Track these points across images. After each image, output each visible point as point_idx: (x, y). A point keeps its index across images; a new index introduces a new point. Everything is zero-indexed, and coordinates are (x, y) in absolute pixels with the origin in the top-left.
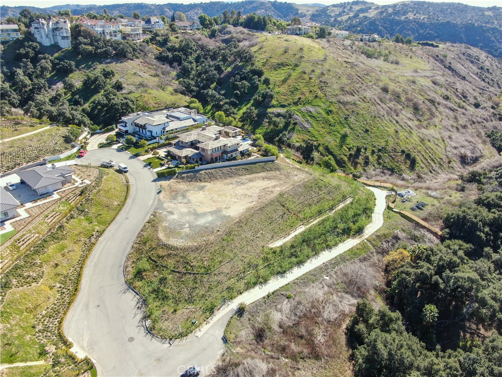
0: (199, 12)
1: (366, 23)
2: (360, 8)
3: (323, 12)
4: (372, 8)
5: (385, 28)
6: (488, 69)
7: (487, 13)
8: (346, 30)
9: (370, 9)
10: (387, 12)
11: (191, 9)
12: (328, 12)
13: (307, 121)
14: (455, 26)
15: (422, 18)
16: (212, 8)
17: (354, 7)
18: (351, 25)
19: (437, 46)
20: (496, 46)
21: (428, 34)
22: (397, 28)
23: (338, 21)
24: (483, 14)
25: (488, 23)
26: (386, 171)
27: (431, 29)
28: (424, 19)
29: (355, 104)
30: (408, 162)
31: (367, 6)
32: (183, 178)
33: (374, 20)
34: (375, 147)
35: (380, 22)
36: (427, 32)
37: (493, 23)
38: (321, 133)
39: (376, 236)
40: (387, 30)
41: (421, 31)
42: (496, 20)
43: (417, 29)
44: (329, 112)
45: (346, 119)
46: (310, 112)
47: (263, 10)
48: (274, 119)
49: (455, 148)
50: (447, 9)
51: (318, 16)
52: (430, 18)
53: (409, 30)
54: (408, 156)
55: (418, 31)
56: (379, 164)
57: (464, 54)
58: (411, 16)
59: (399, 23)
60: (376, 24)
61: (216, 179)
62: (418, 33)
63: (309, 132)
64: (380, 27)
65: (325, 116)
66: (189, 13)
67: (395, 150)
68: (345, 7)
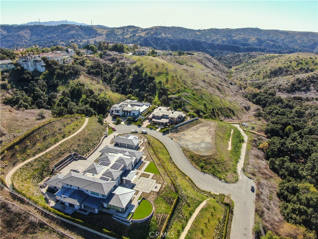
0: (28, 32)
1: (142, 39)
2: (133, 30)
3: (113, 32)
4: (139, 30)
5: (153, 42)
6: (217, 64)
7: (197, 33)
8: (132, 44)
9: (139, 31)
10: (151, 33)
11: (20, 30)
12: (115, 32)
13: (187, 100)
14: (187, 41)
15: (169, 36)
16: (37, 29)
17: (129, 29)
18: (134, 40)
19: (193, 54)
20: (208, 50)
21: (175, 45)
22: (159, 42)
23: (124, 38)
24: (196, 34)
25: (200, 38)
26: (226, 117)
27: (176, 43)
28: (170, 37)
29: (201, 90)
30: (232, 113)
31: (136, 29)
32: (173, 132)
33: (146, 38)
34: (217, 108)
35: (150, 39)
36: (175, 44)
37: (202, 38)
38: (196, 104)
39: (249, 141)
40: (154, 43)
41: (172, 44)
42: (203, 37)
43: (169, 42)
44: (194, 95)
45: (201, 97)
46: (187, 95)
47: (75, 31)
48: (176, 100)
49: (241, 104)
50: (178, 31)
51: (110, 35)
52: (173, 37)
53: (165, 43)
54: (230, 110)
55: (170, 43)
56: (222, 115)
57: (205, 57)
58: (163, 35)
59: (159, 39)
60: (148, 40)
61: (184, 130)
62: (170, 45)
63: (191, 104)
64: (150, 42)
65: (193, 96)
66: (20, 33)
67: (225, 108)
68: (124, 30)
